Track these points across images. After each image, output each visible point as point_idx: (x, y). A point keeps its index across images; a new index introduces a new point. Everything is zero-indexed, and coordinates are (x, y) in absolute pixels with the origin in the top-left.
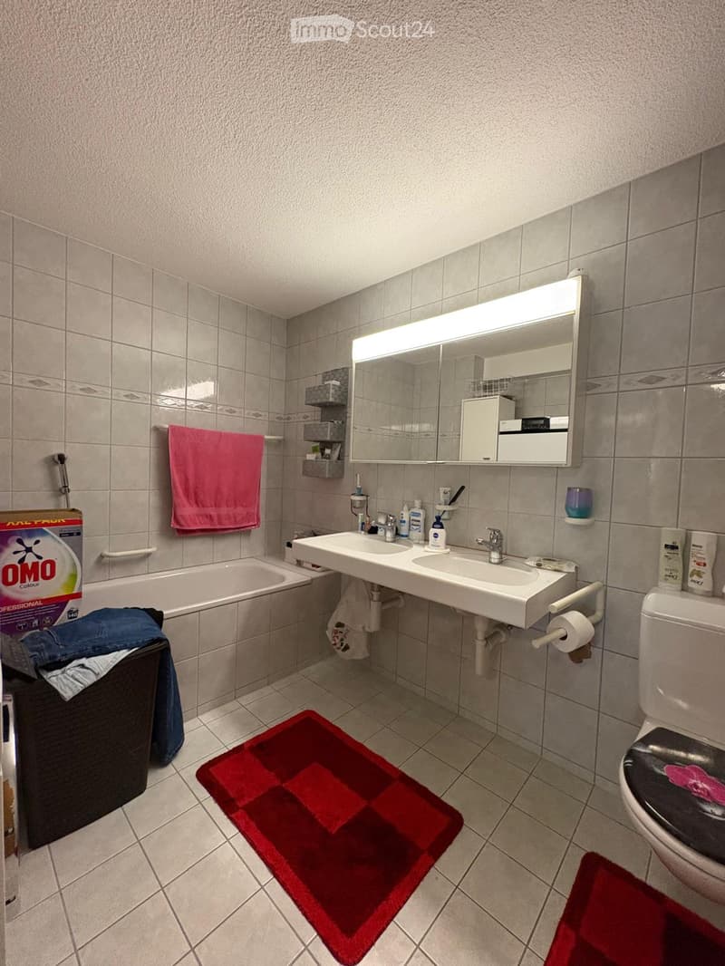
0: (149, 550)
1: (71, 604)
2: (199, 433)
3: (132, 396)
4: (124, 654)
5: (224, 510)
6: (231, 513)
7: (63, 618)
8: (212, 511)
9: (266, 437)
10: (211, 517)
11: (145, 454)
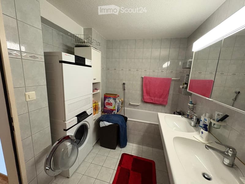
0: (138, 104)
1: (114, 111)
2: (151, 78)
3: (138, 70)
4: (111, 124)
5: (156, 99)
6: (158, 100)
7: (113, 113)
8: (153, 98)
9: (172, 79)
10: (152, 100)
11: (139, 83)
